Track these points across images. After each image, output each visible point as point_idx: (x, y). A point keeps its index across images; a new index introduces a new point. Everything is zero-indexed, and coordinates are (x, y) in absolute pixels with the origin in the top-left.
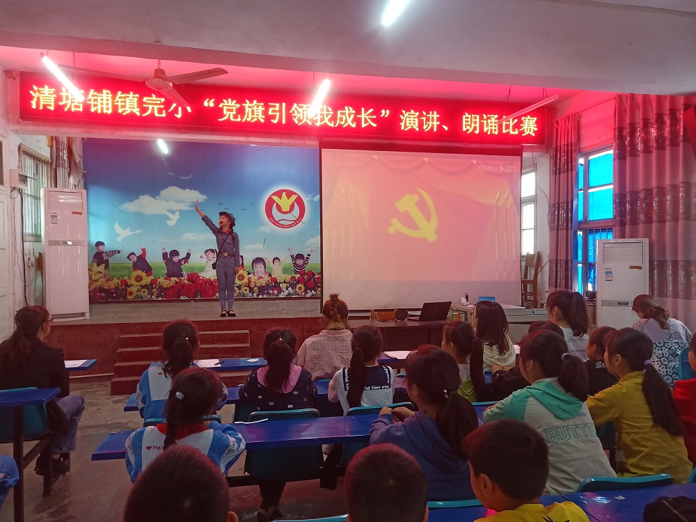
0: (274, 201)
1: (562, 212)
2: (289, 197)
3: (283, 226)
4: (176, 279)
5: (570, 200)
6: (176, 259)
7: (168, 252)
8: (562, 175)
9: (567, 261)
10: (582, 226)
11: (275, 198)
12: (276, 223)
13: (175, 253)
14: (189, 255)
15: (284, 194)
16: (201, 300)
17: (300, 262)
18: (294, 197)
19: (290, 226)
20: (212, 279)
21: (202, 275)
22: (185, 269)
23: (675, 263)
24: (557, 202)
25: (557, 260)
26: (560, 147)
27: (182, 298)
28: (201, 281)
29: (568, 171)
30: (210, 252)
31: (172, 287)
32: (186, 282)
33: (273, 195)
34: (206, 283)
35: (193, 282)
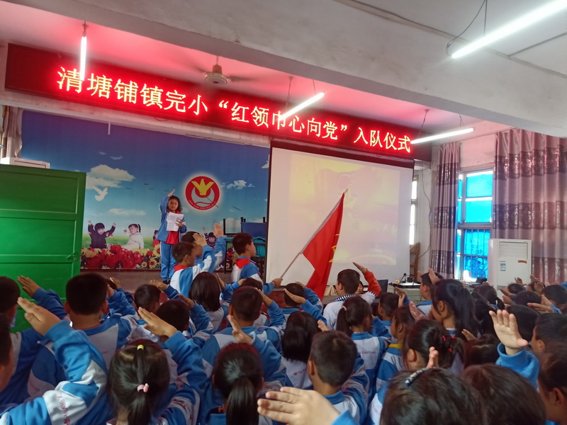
0: (194, 186)
1: (445, 214)
2: (206, 183)
3: (200, 208)
4: (99, 250)
5: (453, 205)
6: (101, 231)
7: (94, 224)
8: (446, 186)
9: (449, 253)
10: (462, 226)
11: (195, 183)
12: (194, 205)
13: (100, 226)
14: (113, 229)
15: (202, 180)
16: (121, 271)
17: (212, 240)
18: (211, 184)
19: (206, 208)
20: (134, 252)
21: (125, 247)
22: (109, 242)
23: (551, 261)
24: (440, 206)
25: (440, 251)
26: (444, 165)
27: (104, 268)
28: (123, 253)
29: (451, 184)
30: (133, 227)
31: (95, 257)
32: (109, 253)
33: (193, 180)
34: (128, 255)
35: (115, 253)
